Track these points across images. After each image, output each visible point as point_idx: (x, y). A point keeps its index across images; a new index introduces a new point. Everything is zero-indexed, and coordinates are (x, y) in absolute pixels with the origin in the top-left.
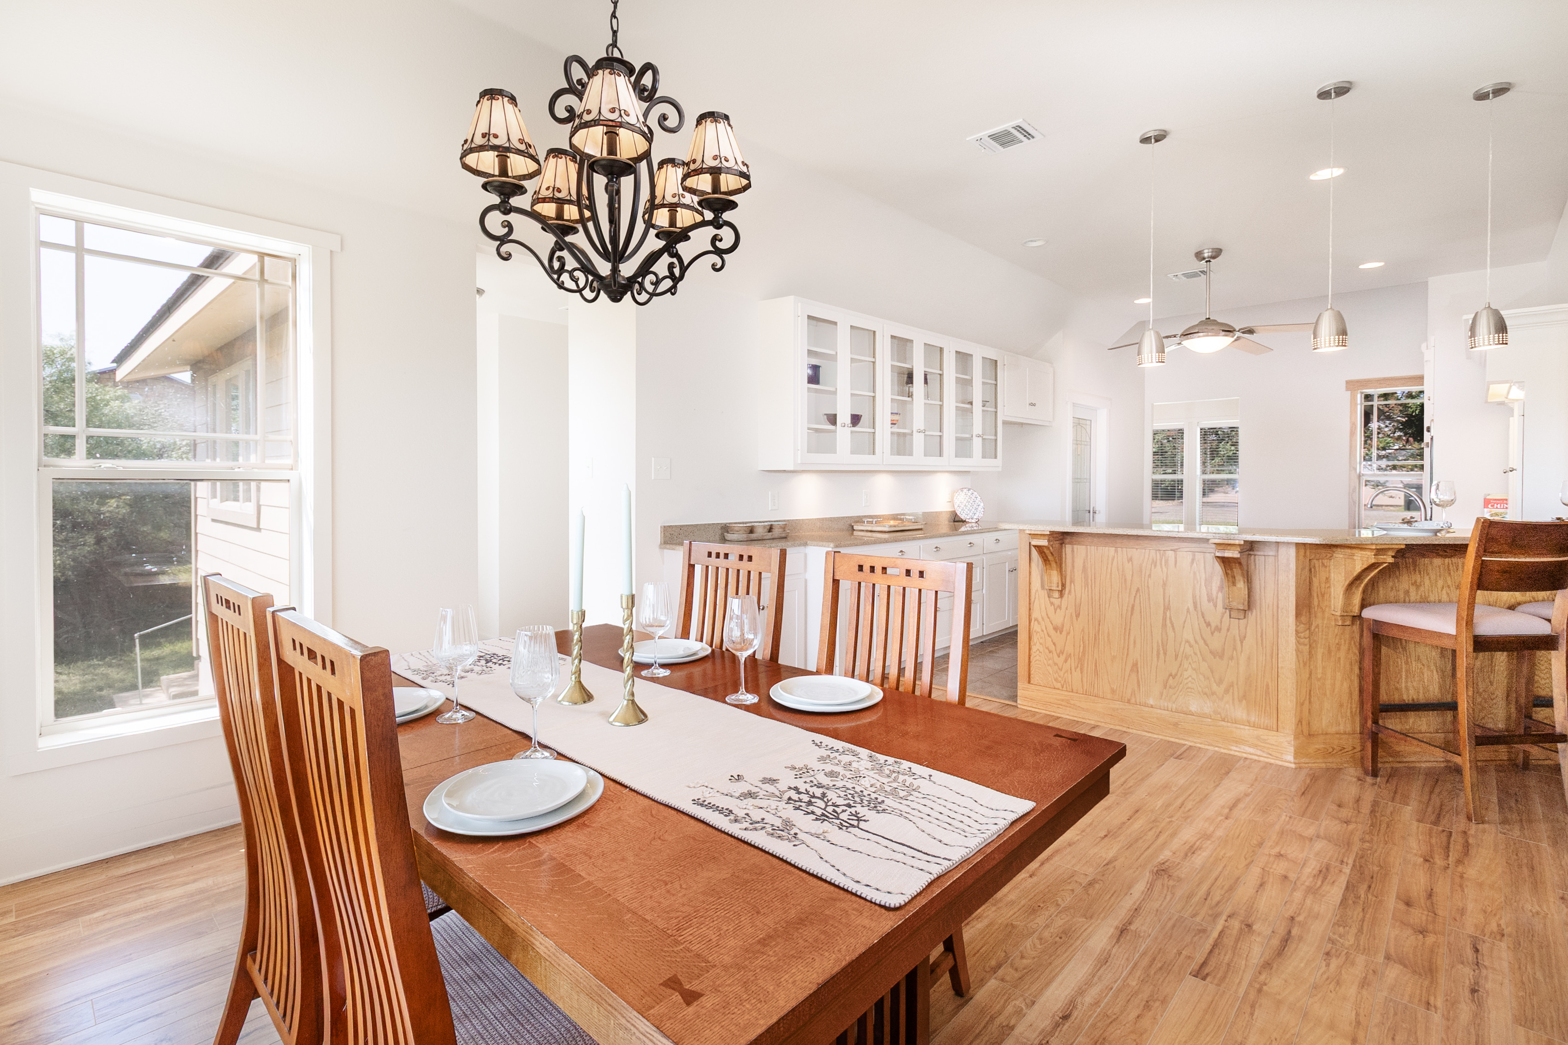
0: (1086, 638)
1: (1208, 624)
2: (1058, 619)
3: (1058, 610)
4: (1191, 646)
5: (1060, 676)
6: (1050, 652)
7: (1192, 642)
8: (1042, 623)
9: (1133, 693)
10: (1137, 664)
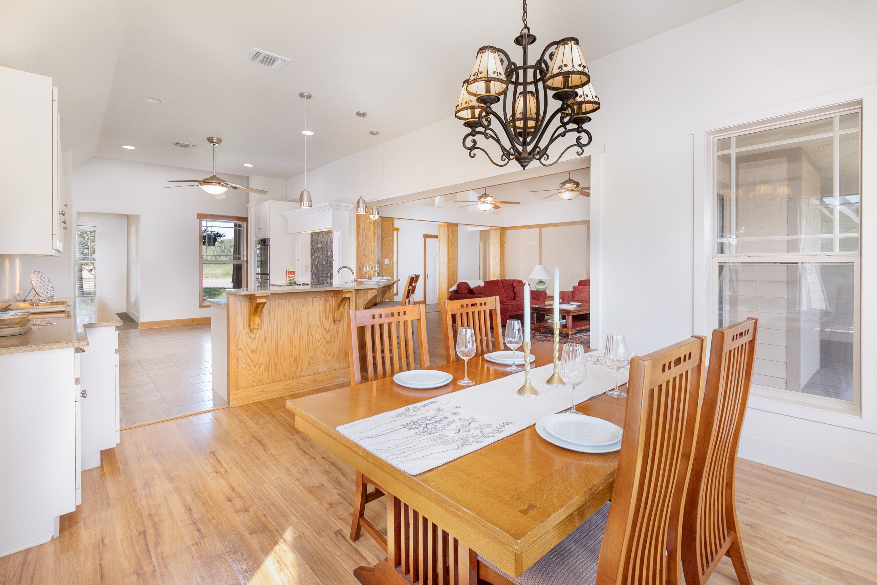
0: (271, 352)
1: (325, 330)
2: (253, 346)
3: (254, 340)
4: (319, 341)
5: (256, 379)
6: (249, 367)
7: (320, 339)
8: (244, 350)
9: (295, 373)
10: (296, 357)
